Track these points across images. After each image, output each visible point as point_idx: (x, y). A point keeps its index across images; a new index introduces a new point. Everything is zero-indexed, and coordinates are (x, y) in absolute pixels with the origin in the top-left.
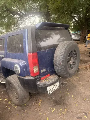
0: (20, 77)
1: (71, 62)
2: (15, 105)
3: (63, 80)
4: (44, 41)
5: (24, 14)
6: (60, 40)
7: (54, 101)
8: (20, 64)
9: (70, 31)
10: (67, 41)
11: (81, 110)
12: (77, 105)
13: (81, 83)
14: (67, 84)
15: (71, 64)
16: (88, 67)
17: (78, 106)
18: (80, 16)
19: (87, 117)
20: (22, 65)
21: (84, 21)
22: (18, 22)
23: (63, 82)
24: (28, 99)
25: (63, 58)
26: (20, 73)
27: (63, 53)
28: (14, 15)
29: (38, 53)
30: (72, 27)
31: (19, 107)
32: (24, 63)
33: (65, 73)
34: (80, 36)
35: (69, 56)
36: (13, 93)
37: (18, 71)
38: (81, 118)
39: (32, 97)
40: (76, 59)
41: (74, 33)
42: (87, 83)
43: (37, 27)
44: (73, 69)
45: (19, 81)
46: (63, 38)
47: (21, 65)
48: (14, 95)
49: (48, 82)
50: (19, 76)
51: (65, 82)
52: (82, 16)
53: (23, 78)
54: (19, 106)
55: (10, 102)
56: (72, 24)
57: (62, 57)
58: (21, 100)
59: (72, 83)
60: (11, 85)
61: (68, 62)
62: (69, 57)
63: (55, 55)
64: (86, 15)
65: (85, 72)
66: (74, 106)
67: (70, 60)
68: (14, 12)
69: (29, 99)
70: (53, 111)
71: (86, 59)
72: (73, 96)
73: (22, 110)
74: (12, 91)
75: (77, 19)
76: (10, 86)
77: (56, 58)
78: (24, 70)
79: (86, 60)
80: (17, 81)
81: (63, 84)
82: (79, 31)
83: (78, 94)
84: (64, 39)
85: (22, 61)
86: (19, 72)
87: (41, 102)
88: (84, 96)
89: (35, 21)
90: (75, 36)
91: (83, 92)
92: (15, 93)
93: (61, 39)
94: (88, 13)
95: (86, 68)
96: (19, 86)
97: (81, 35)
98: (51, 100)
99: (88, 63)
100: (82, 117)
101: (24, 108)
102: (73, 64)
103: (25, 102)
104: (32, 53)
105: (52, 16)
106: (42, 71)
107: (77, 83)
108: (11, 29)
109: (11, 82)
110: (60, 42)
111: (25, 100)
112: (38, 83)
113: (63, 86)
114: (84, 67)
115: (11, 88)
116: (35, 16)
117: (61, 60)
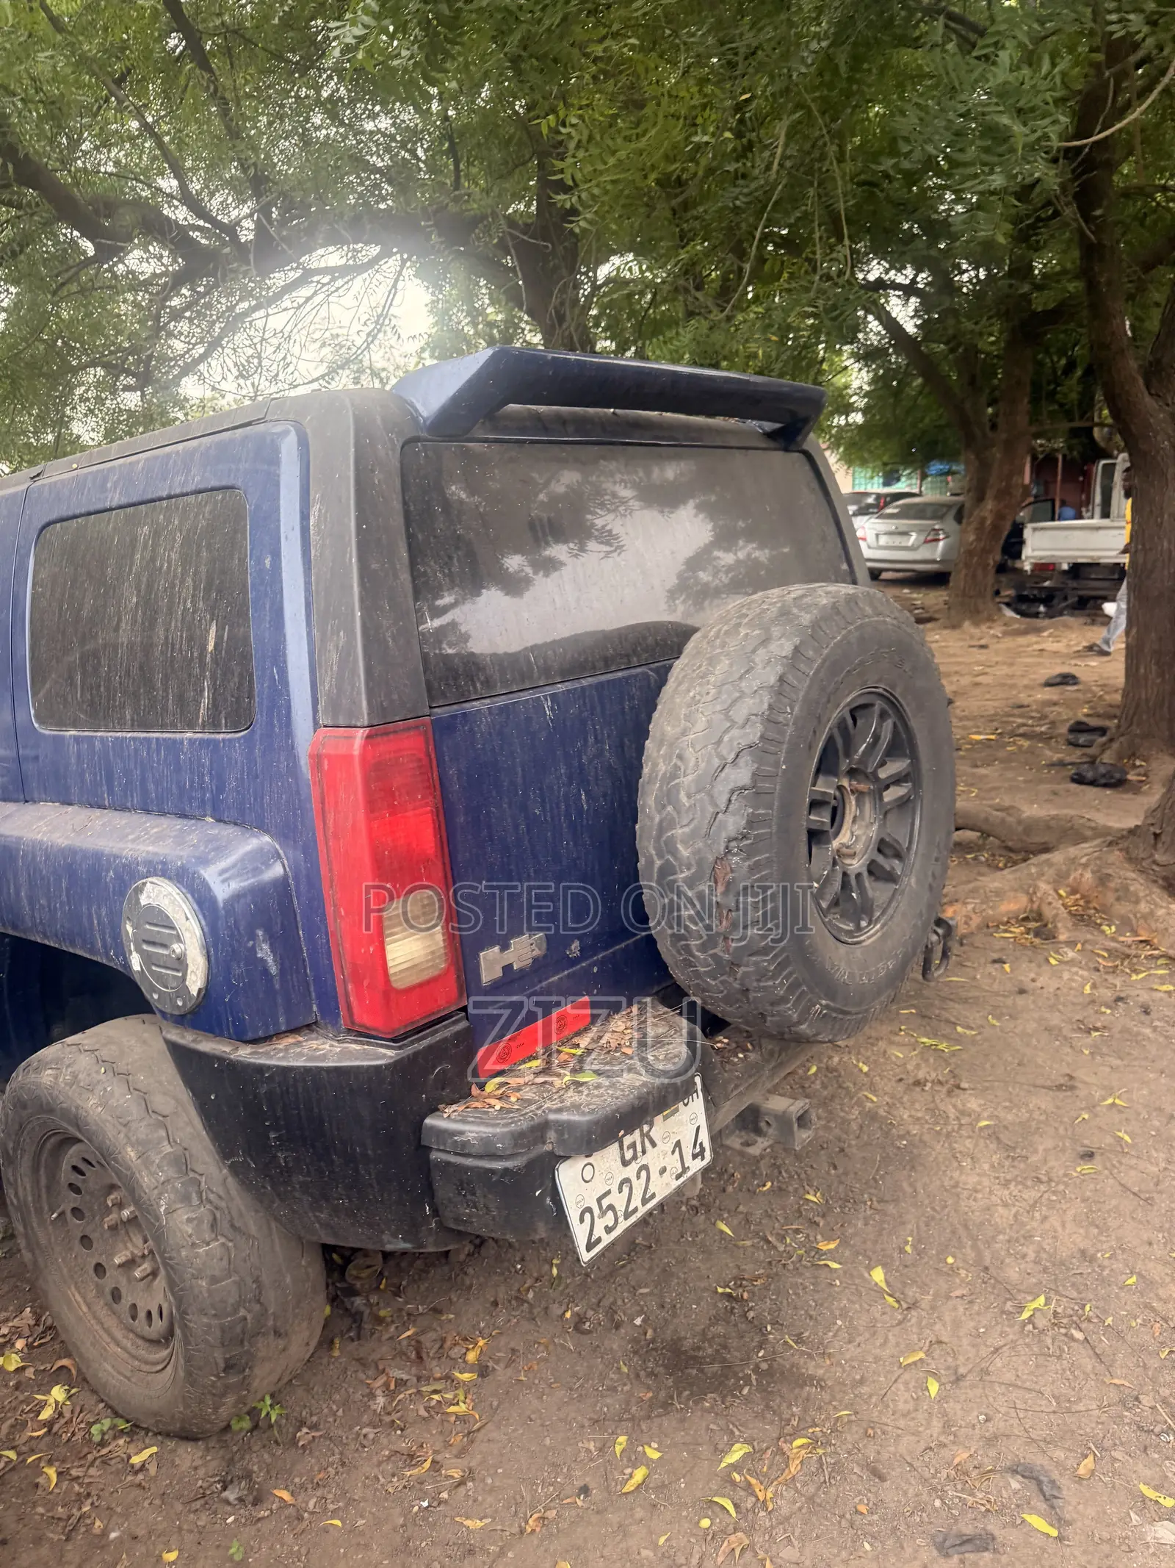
0: (208, 1046)
1: (844, 838)
2: (136, 1430)
3: (753, 1070)
4: (514, 585)
5: (247, 233)
6: (704, 576)
7: (641, 1348)
8: (210, 874)
9: (832, 459)
10: (797, 590)
11: (991, 1441)
12: (934, 1387)
13: (973, 1104)
14: (803, 1120)
15: (856, 865)
16: (1056, 907)
17: (942, 1399)
18: (945, 285)
19: (1059, 1522)
20: (235, 886)
21: (992, 339)
22: (157, 329)
23: (755, 1098)
24: (302, 1339)
25: (755, 792)
26: (206, 992)
27: (754, 733)
28: (111, 248)
29: (444, 728)
30: (858, 418)
31: (188, 1456)
32: (264, 858)
33: (779, 986)
34: (950, 524)
35: (826, 765)
36: (99, 1269)
37: (181, 963)
38: (982, 1542)
39: (356, 1317)
40: (903, 803)
41: (876, 486)
42: (1043, 1101)
43: (430, 402)
44: (871, 934)
45: (184, 1095)
46: (746, 551)
47: (222, 892)
48: (116, 1295)
49: (571, 1097)
50: (187, 1038)
51: (778, 1104)
52: (968, 276)
53: (244, 1054)
54: (187, 1437)
55: (58, 1393)
56: (857, 378)
57: (742, 775)
58: (219, 1356)
59: (873, 1116)
60: (72, 1155)
61: (815, 836)
62: (825, 787)
63: (656, 759)
64: (1021, 271)
65: (1026, 973)
66: (903, 1399)
67: (836, 815)
68: (109, 206)
69: (326, 1342)
70: (640, 1474)
71: (1033, 811)
72: (878, 1275)
73: (231, 1495)
74: (86, 1241)
75: (904, 313)
76: (65, 1175)
77: (669, 797)
78: (264, 952)
79: (1030, 827)
80: (162, 1103)
81: (751, 1120)
82: (936, 467)
83: (944, 1250)
84: (762, 555)
85: (229, 831)
86: (196, 981)
87: (483, 1371)
88: (1013, 1273)
89: (381, 321)
90: (891, 525)
91: (1003, 1216)
92: (130, 1264)
93: (727, 558)
94: (1037, 248)
95: (1039, 916)
96: (182, 1163)
97: (959, 518)
98: (615, 1343)
99: (1057, 857)
100: (993, 1526)
101: (255, 1463)
102: (873, 869)
103: (264, 1376)
104: (360, 734)
105: (604, 271)
106: (491, 963)
107: (932, 1111)
108: (63, 422)
109: (76, 1121)
110: (702, 595)
111: (265, 1346)
112: (446, 1120)
113: (760, 1146)
114: (1014, 904)
115: (72, 1200)
116: (392, 264)
117: (733, 823)
